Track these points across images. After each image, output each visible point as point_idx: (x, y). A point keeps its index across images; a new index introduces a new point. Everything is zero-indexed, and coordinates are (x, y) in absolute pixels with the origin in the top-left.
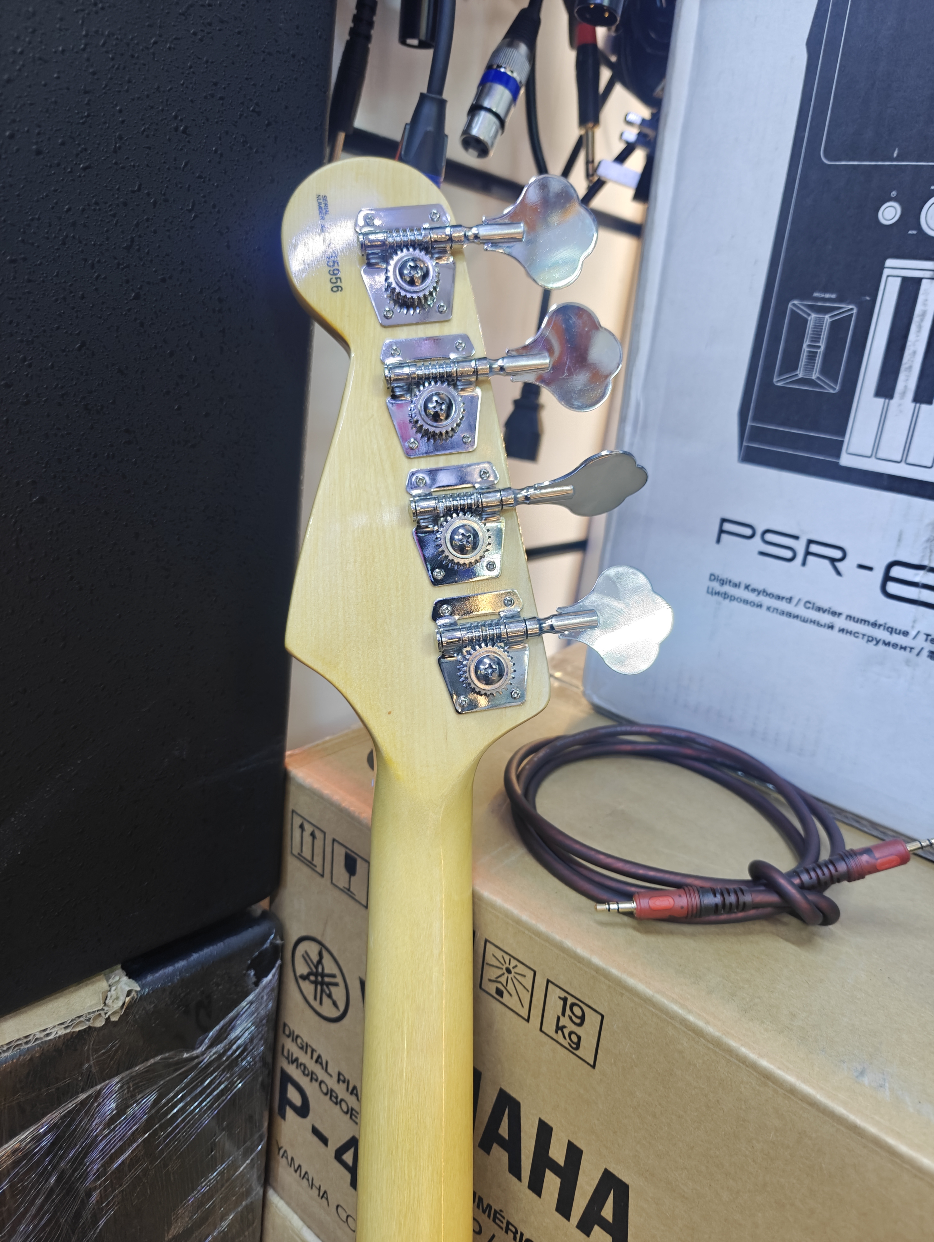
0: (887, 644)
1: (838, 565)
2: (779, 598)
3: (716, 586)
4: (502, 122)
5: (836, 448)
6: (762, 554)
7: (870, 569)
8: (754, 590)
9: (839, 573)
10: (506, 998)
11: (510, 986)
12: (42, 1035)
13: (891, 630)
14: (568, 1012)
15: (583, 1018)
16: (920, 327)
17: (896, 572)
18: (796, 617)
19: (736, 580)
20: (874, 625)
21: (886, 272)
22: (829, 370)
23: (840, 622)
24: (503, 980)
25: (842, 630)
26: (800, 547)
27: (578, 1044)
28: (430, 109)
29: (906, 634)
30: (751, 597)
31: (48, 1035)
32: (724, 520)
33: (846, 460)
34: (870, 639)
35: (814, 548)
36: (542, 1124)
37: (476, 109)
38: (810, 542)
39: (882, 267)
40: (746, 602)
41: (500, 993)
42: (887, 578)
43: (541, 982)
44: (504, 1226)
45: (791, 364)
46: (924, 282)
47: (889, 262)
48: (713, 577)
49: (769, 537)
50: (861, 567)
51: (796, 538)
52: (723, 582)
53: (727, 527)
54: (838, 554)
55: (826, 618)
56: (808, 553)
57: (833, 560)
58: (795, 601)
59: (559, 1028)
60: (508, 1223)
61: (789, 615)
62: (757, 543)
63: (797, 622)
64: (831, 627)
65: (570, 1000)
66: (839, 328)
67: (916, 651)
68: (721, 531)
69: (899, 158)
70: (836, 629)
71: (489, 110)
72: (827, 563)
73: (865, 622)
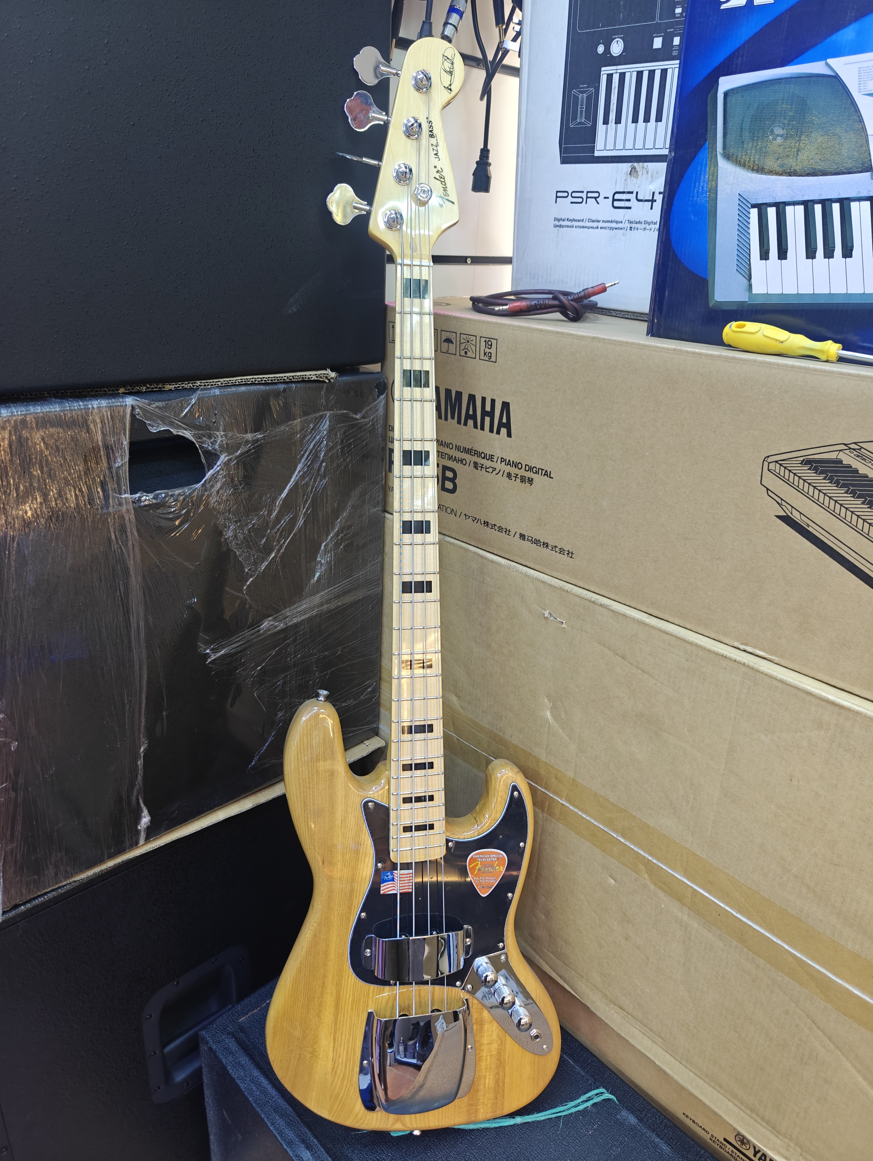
0: (616, 229)
1: (597, 199)
2: (579, 221)
3: (557, 223)
4: (456, 29)
5: (592, 149)
6: (572, 203)
7: (608, 198)
8: (570, 220)
9: (598, 203)
10: (469, 354)
11: (469, 349)
12: (310, 377)
13: (617, 222)
14: (487, 345)
15: (491, 345)
16: (614, 93)
17: (617, 196)
18: (586, 227)
19: (563, 218)
20: (612, 222)
21: (602, 73)
22: (587, 118)
23: (600, 225)
24: (467, 347)
25: (601, 228)
26: (584, 195)
27: (491, 356)
28: (426, 26)
29: (622, 222)
30: (569, 223)
31: (312, 378)
32: (557, 192)
33: (597, 154)
34: (611, 229)
35: (590, 195)
36: (483, 398)
37: (446, 24)
38: (588, 192)
39: (601, 71)
40: (568, 226)
41: (466, 353)
42: (614, 200)
43: (478, 338)
44: (473, 454)
45: (575, 118)
46: (614, 74)
47: (603, 69)
48: (556, 219)
49: (574, 195)
50: (605, 198)
51: (583, 192)
52: (559, 220)
53: (559, 194)
54: (596, 195)
55: (595, 224)
56: (587, 197)
57: (595, 198)
58: (584, 220)
59: (485, 354)
60: (475, 451)
61: (583, 227)
62: (570, 199)
63: (586, 229)
64: (598, 228)
65: (488, 340)
66: (589, 98)
67: (625, 229)
68: (557, 197)
69: (602, 27)
70: (599, 228)
71: (451, 24)
72: (594, 199)
73: (608, 221)
